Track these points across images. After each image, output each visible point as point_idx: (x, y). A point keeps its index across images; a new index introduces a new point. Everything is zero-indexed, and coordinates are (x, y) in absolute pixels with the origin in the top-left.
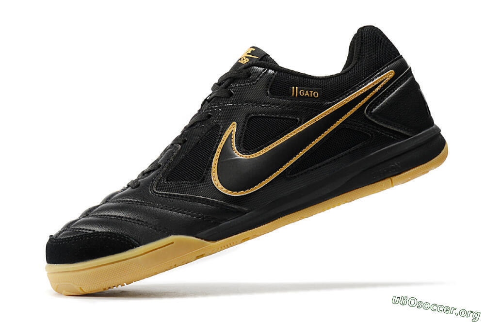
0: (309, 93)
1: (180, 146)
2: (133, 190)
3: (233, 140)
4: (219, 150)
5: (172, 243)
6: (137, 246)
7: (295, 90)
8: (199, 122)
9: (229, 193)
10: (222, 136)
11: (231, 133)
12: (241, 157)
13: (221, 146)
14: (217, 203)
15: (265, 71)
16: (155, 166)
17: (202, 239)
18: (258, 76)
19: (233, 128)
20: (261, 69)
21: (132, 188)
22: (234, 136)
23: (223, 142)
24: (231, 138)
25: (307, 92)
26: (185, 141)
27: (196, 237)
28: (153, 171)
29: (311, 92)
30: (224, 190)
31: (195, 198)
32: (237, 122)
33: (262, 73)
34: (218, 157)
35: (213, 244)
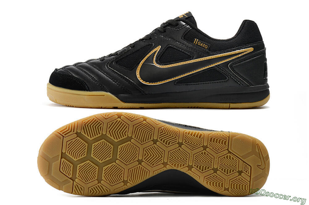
0: (203, 45)
1: (130, 48)
2: (100, 61)
3: (156, 55)
4: (146, 57)
5: (104, 96)
6: (87, 91)
7: (196, 41)
8: (146, 39)
9: (141, 81)
10: (151, 50)
11: (156, 51)
12: (156, 65)
13: (148, 55)
14: (134, 84)
15: (186, 25)
16: (116, 54)
17: (119, 99)
18: (181, 27)
19: (158, 48)
20: (184, 24)
21: (100, 60)
22: (156, 53)
23: (150, 54)
24: (155, 54)
25: (202, 44)
26: (134, 47)
27: (117, 97)
28: (114, 55)
29: (204, 45)
30: (139, 79)
31: (124, 77)
32: (161, 47)
33: (184, 26)
34: (144, 61)
35: (123, 104)
